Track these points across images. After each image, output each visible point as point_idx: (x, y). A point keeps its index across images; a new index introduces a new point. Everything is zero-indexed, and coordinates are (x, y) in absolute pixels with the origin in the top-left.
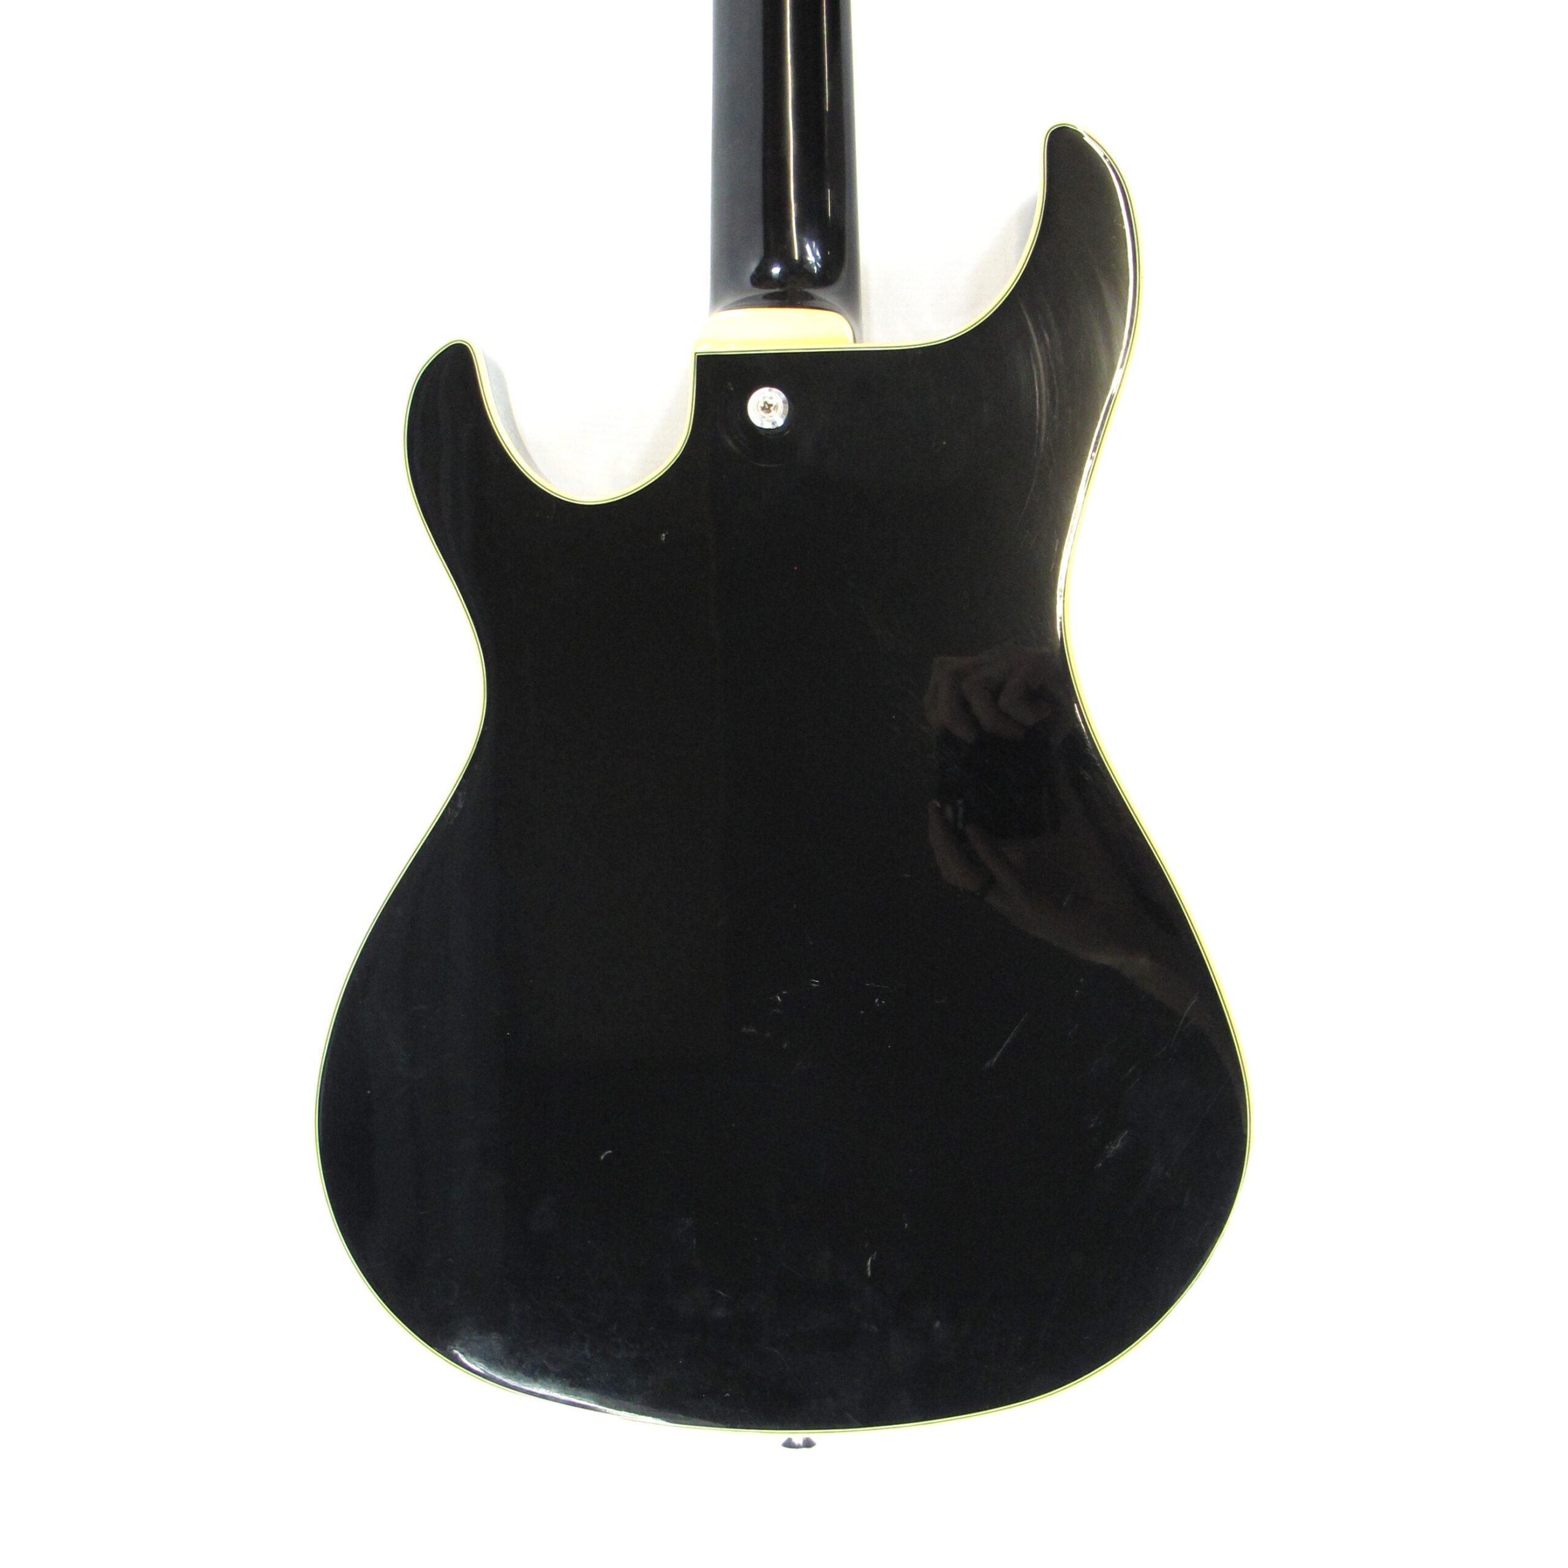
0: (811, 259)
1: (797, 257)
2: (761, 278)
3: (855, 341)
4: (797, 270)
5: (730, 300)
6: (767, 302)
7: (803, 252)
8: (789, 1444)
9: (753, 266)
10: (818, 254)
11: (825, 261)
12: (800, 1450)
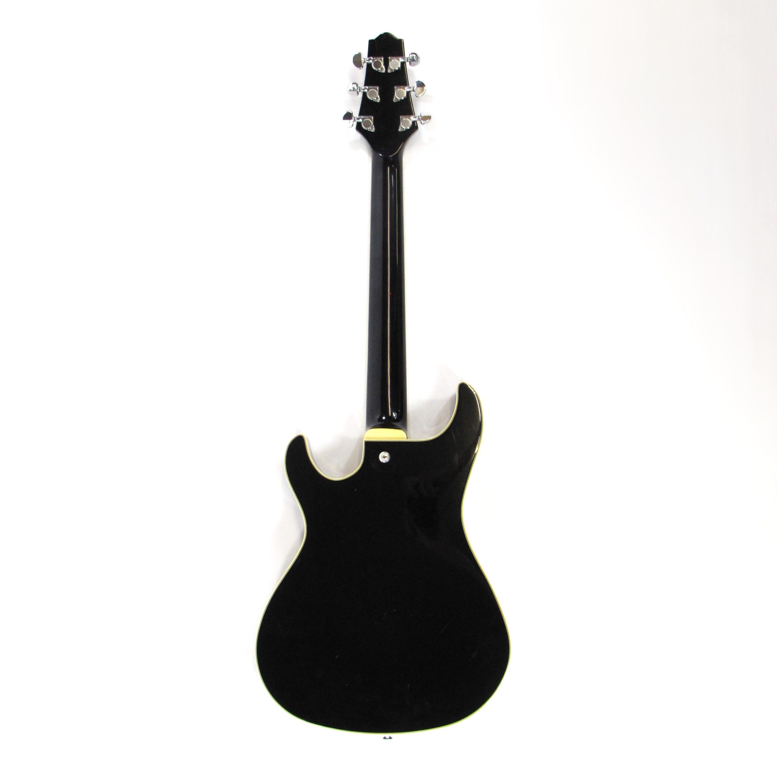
0: (394, 415)
1: (390, 415)
2: (380, 419)
3: (407, 438)
4: (390, 419)
5: (372, 425)
6: (381, 427)
7: (392, 414)
8: (385, 738)
9: (378, 417)
10: (396, 414)
11: (397, 416)
12: (388, 740)
